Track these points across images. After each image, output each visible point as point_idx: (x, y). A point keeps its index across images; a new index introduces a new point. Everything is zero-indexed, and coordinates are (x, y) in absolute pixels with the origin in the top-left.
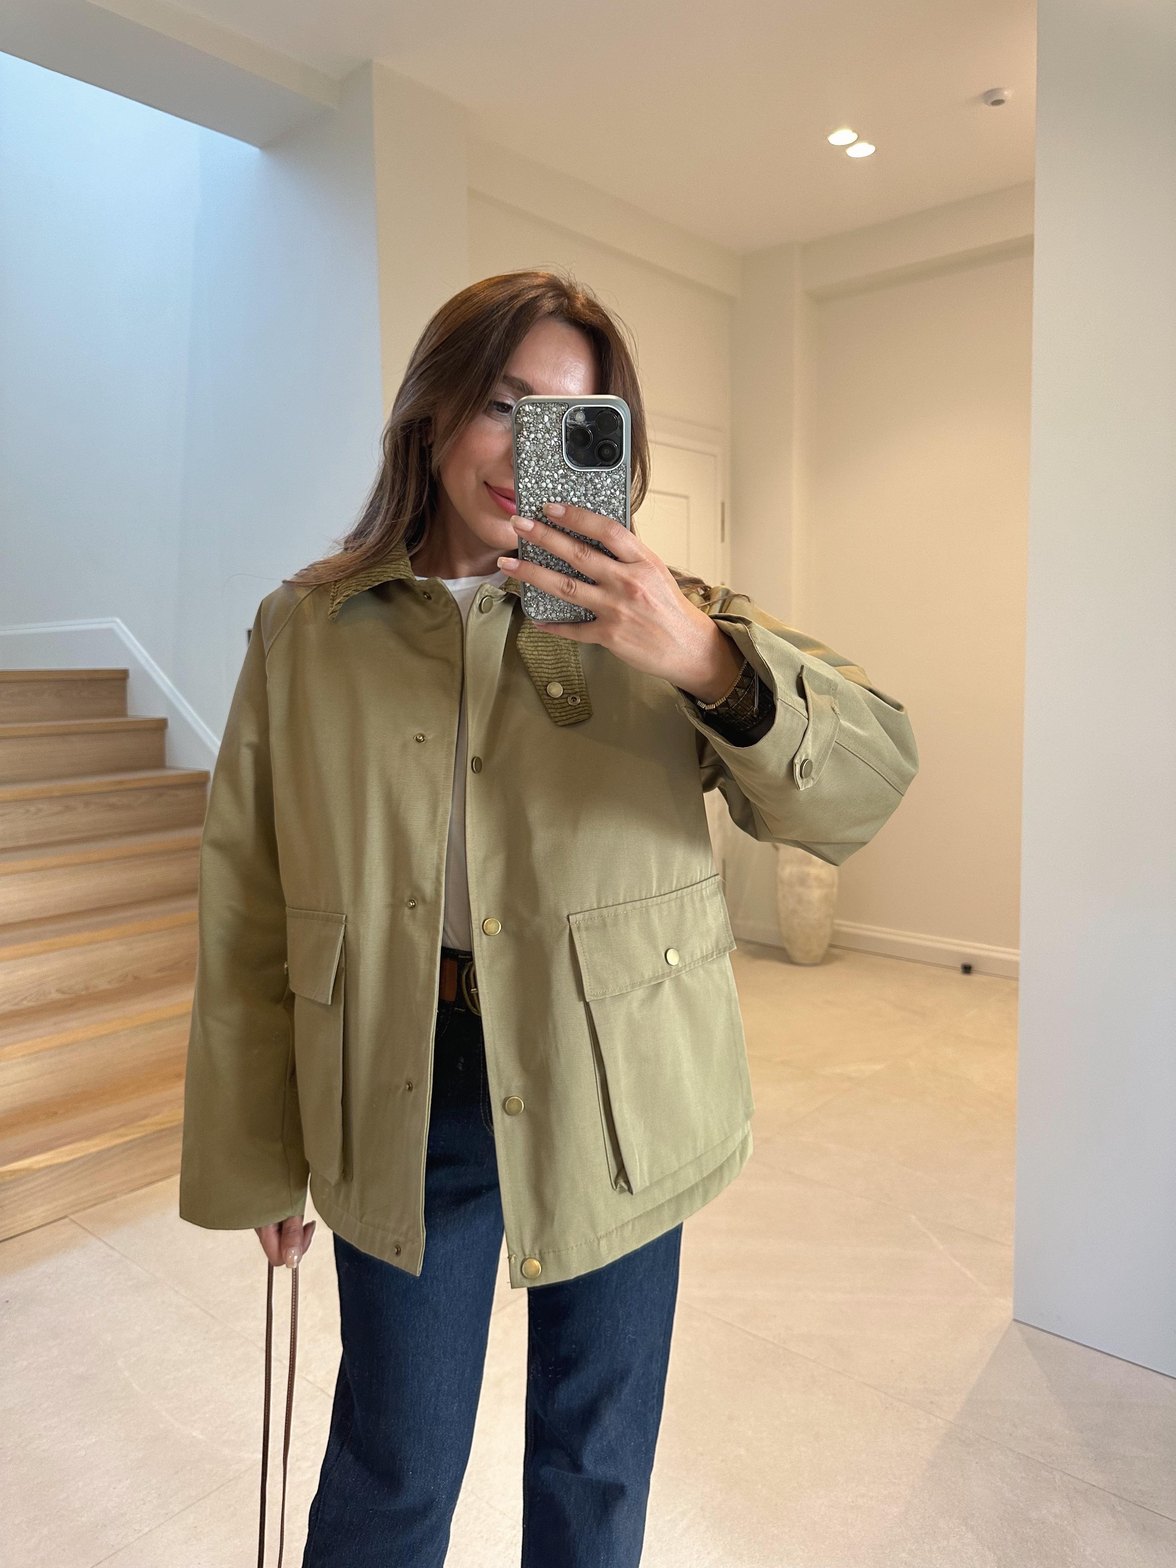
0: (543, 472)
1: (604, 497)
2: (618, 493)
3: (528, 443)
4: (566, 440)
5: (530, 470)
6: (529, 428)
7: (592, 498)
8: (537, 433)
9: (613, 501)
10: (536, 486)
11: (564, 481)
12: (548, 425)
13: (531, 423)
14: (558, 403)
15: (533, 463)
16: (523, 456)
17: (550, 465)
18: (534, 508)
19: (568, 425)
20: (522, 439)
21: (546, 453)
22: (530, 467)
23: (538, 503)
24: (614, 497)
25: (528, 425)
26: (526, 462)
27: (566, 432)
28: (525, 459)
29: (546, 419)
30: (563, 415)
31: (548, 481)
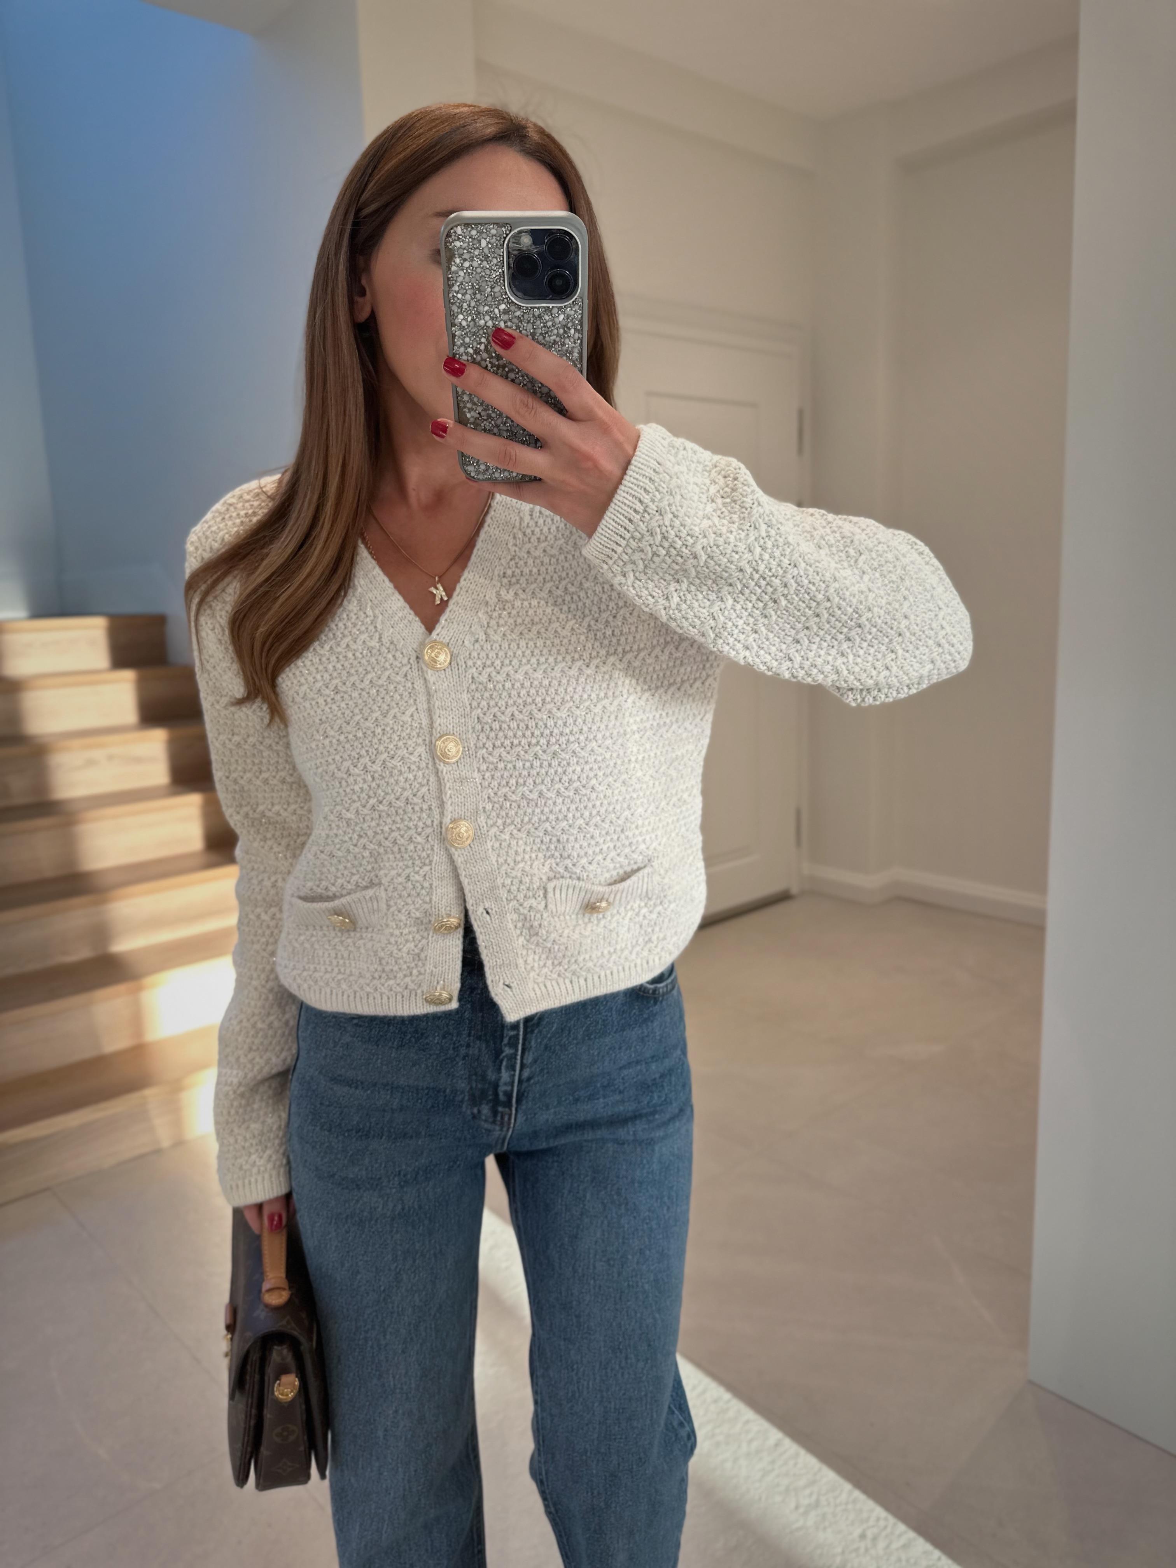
0: (481, 308)
1: (554, 337)
2: (572, 331)
3: (461, 273)
4: (509, 267)
5: (465, 305)
6: (462, 255)
7: (541, 337)
8: (473, 260)
9: (567, 341)
10: (472, 323)
11: (506, 317)
12: (486, 251)
13: (464, 249)
14: (497, 224)
15: (468, 297)
16: (456, 288)
17: (490, 298)
18: (471, 351)
19: (510, 250)
20: (454, 268)
21: (484, 284)
22: (464, 301)
23: (475, 344)
24: (569, 337)
25: (461, 251)
26: (460, 296)
27: (508, 258)
28: (457, 292)
29: (484, 243)
30: (505, 238)
31: (487, 318)
